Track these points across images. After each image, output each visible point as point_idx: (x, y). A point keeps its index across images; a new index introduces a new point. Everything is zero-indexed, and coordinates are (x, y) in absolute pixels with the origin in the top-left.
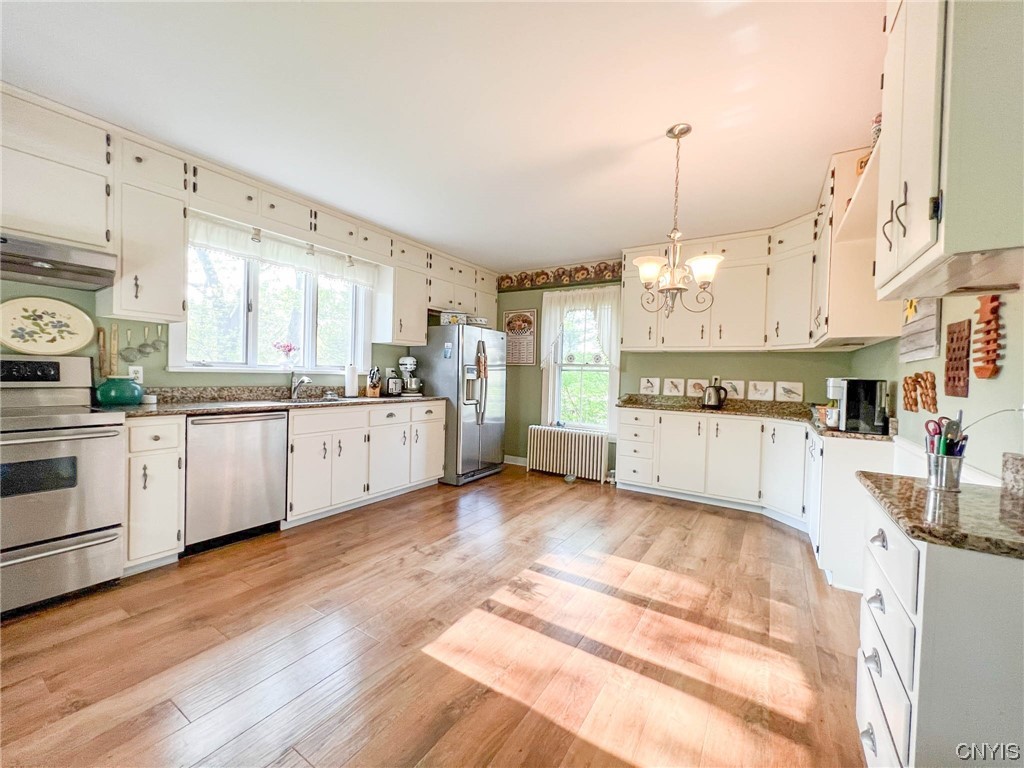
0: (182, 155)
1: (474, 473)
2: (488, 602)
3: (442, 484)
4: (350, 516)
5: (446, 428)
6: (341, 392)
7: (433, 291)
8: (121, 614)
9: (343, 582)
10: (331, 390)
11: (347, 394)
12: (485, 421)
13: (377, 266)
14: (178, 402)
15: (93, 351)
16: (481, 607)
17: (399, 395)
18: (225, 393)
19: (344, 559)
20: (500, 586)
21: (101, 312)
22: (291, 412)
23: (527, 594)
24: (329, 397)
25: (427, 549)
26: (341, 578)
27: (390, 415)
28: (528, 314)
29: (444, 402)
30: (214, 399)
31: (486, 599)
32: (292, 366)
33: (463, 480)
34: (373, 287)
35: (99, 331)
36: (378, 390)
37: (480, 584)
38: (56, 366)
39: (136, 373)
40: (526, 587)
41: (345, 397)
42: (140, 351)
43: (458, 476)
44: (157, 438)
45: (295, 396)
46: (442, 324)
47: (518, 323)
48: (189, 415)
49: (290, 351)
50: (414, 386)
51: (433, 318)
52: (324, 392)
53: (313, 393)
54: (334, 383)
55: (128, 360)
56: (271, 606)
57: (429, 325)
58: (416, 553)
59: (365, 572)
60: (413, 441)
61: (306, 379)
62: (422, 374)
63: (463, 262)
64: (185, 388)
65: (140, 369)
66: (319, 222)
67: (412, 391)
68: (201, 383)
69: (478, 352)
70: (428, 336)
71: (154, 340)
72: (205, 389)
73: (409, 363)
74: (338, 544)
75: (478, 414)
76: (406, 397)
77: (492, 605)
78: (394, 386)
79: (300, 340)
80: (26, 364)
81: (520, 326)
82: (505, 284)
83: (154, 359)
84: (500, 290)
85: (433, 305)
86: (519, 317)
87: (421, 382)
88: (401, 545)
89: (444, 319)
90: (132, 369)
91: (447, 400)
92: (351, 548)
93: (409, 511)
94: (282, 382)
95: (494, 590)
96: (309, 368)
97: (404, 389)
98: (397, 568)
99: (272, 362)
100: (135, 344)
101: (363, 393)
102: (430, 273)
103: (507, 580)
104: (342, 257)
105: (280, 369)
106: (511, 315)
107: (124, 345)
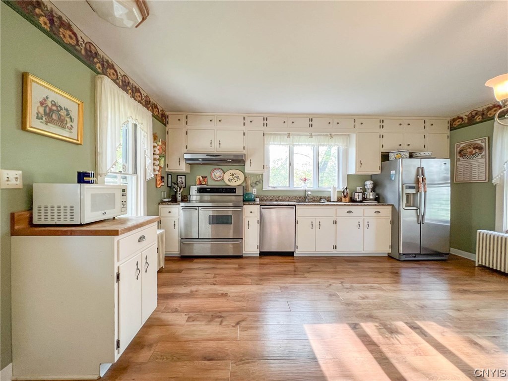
0: (262, 115)
1: (416, 255)
2: (356, 324)
3: (390, 257)
4: (325, 258)
5: (392, 223)
6: (329, 200)
7: (384, 141)
8: (237, 266)
9: (298, 283)
10: (324, 198)
11: (331, 201)
12: (426, 221)
13: (348, 135)
14: (266, 201)
15: (244, 185)
16: (350, 325)
17: (361, 202)
18: (280, 198)
19: (306, 275)
20: (372, 321)
21: (246, 171)
22: (297, 207)
23: (388, 335)
24: (322, 201)
25: (348, 285)
26: (298, 281)
27: (349, 212)
28: (479, 142)
29: (391, 207)
30: (276, 201)
31: (356, 322)
32: (306, 187)
33: (403, 258)
34: (347, 146)
35: (246, 177)
36: (347, 199)
37: (361, 314)
38: (235, 189)
39: (254, 191)
40: (393, 331)
41: (330, 202)
42: (256, 184)
43: (400, 254)
44: (251, 212)
45: (307, 200)
46: (390, 159)
47: (469, 150)
48: (261, 205)
49: (305, 181)
50: (371, 197)
51: (385, 157)
52: (321, 198)
53: (316, 199)
54: (326, 195)
55: (253, 187)
56: (269, 280)
57: (382, 162)
58: (340, 285)
59: (310, 283)
60: (366, 228)
61: (309, 193)
62: (378, 190)
63: (414, 118)
64: (268, 196)
65: (256, 189)
66: (313, 123)
67: (370, 200)
68: (273, 194)
69: (418, 174)
70: (382, 168)
71: (259, 180)
72: (274, 196)
73: (369, 184)
74: (309, 268)
75: (418, 216)
76: (366, 202)
77: (357, 327)
78: (358, 197)
79: (311, 176)
80: (230, 188)
81: (471, 152)
82: (457, 123)
83: (259, 186)
84: (452, 128)
85: (385, 149)
86: (470, 146)
87: (377, 194)
88: (336, 279)
89: (392, 157)
90: (254, 189)
91: (393, 206)
92: (312, 271)
93: (357, 265)
94: (302, 194)
95: (366, 321)
96: (315, 188)
97: (364, 199)
98: (325, 287)
99: (299, 186)
100: (254, 182)
101: (339, 200)
102: (382, 132)
103: (380, 320)
104: (327, 135)
105: (302, 189)
106: (462, 146)
107: (252, 182)
